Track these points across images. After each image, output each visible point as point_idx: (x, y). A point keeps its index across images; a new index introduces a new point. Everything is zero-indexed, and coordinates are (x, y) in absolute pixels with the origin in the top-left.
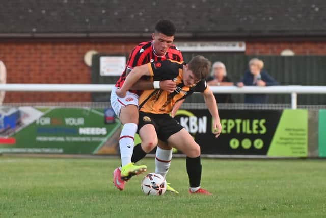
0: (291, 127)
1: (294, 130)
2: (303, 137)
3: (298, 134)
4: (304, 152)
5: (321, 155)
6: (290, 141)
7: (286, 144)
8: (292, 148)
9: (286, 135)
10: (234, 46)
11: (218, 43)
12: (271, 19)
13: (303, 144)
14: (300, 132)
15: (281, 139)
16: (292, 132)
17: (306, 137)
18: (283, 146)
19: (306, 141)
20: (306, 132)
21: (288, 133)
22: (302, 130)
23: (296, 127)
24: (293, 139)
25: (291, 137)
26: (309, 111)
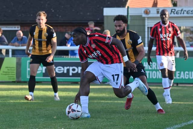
0: (9, 66)
1: (10, 67)
2: (14, 71)
3: (11, 70)
4: (14, 79)
5: (22, 80)
6: (7, 73)
7: (6, 74)
8: (8, 77)
9: (6, 70)
10: (15, 28)
11: (8, 26)
12: (32, 15)
13: (14, 75)
14: (12, 69)
15: (4, 72)
16: (9, 69)
17: (15, 71)
18: (4, 75)
19: (15, 73)
20: (15, 69)
21: (7, 69)
22: (13, 68)
23: (11, 67)
24: (9, 72)
25: (8, 71)
26: (17, 58)
